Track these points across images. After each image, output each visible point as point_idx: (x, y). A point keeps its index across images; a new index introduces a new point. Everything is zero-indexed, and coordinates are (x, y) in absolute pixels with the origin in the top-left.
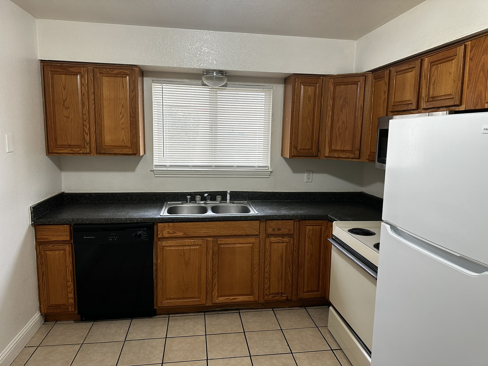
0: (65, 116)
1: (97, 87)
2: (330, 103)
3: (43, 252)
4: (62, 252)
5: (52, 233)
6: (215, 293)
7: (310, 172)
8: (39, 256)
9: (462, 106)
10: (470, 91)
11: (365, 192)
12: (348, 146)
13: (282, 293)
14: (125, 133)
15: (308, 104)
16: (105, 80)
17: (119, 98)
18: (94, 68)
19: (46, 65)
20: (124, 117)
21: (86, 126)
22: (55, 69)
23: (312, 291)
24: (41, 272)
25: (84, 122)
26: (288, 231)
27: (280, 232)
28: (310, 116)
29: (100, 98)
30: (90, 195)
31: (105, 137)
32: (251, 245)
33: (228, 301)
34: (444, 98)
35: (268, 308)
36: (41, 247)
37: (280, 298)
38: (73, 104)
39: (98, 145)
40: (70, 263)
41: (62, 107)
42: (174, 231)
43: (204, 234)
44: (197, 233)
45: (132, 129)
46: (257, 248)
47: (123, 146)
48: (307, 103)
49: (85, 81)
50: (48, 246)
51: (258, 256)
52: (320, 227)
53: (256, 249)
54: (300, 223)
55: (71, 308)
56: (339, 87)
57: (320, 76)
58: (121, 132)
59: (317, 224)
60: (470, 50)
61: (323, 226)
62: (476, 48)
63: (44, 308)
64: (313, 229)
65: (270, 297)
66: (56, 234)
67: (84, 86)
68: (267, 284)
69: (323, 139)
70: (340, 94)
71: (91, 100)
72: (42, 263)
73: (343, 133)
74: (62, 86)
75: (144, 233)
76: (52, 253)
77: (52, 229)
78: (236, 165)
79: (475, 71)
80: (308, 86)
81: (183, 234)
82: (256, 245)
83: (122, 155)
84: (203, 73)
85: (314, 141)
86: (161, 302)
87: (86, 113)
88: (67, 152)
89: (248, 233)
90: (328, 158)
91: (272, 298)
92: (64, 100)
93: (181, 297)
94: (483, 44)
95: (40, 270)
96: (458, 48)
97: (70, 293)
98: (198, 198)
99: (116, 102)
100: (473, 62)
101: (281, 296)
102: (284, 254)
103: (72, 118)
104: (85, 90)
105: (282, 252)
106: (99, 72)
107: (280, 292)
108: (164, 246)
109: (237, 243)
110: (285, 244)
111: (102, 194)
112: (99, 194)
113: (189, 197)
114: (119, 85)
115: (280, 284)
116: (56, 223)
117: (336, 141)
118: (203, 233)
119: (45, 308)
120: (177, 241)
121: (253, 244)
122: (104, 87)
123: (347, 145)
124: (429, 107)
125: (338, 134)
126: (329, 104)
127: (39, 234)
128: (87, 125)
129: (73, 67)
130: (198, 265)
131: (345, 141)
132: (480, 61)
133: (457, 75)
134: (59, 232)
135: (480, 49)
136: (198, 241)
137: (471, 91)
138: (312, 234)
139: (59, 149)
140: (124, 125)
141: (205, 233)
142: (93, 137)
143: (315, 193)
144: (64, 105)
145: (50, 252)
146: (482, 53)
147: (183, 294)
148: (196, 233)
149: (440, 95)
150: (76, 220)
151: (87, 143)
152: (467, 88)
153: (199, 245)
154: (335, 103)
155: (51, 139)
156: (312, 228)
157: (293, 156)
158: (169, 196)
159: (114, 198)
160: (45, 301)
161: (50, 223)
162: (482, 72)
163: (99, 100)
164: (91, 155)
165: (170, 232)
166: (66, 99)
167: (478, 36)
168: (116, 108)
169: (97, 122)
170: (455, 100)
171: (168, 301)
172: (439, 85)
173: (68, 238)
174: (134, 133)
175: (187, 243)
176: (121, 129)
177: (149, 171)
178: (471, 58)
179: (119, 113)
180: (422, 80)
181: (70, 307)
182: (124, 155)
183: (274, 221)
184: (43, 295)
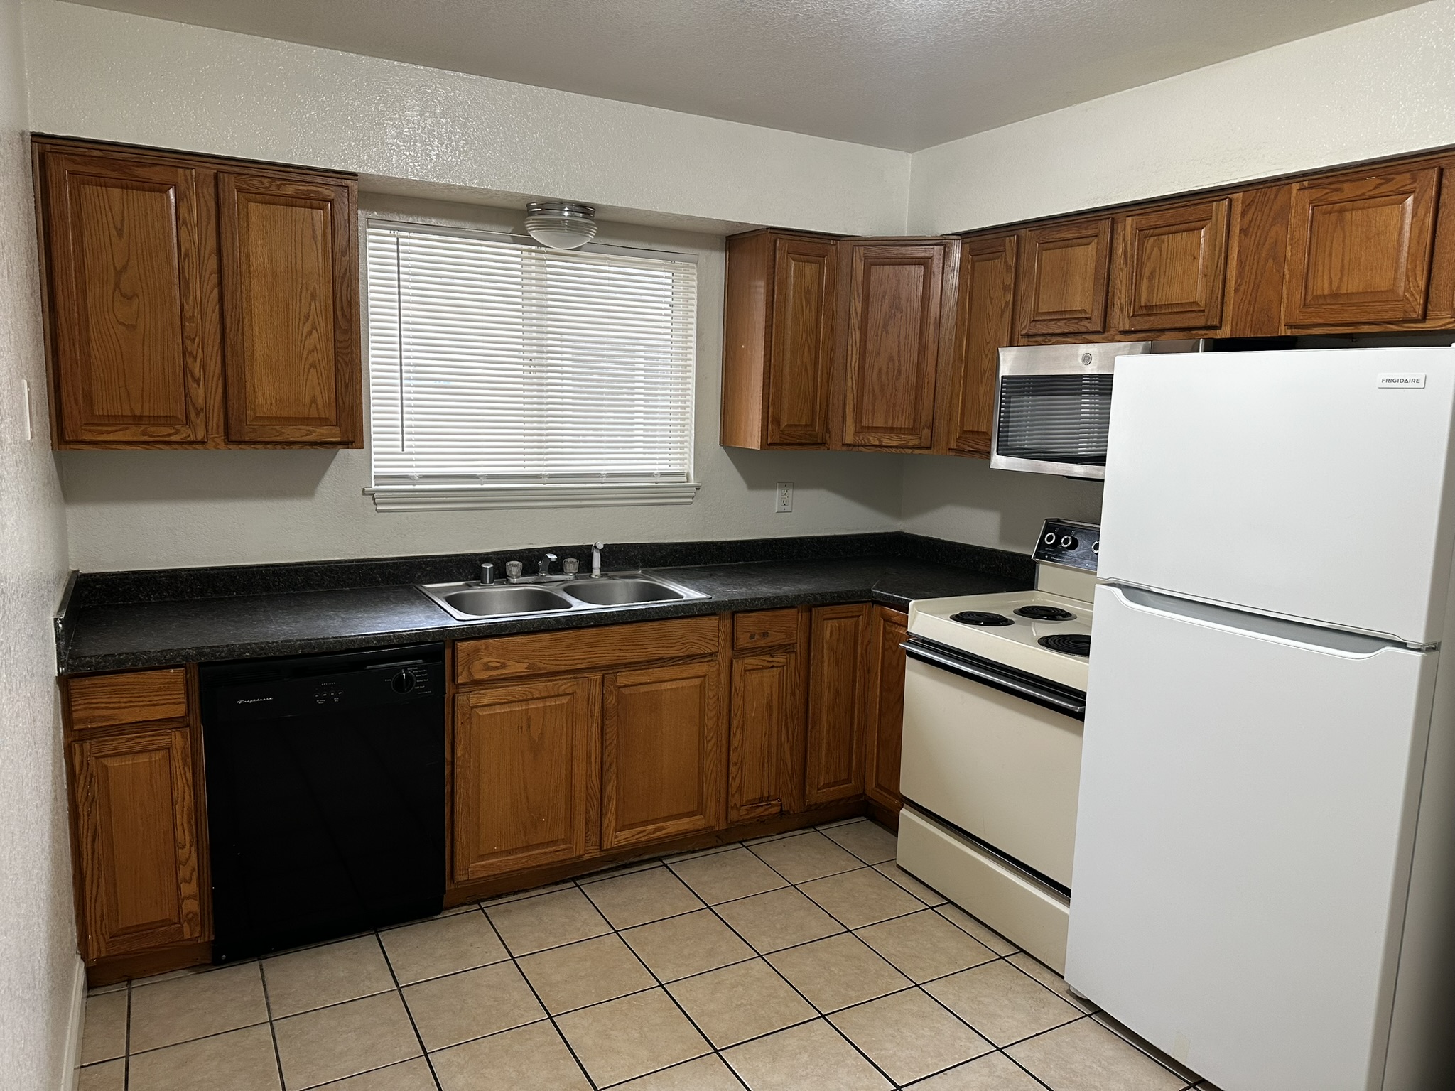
0: (121, 323)
1: (229, 235)
2: (856, 309)
3: (93, 761)
4: (160, 757)
5: (125, 700)
6: (610, 821)
7: (787, 484)
8: (82, 778)
9: (1223, 328)
10: (1244, 299)
11: (907, 531)
12: (904, 417)
13: (768, 797)
14: (318, 378)
15: (804, 308)
16: (257, 212)
17: (302, 272)
18: (221, 174)
19: (51, 152)
20: (317, 331)
21: (195, 353)
22: (85, 168)
23: (836, 783)
24: (88, 828)
25: (188, 342)
26: (784, 637)
27: (769, 639)
28: (809, 341)
29: (239, 269)
30: (173, 575)
31: (257, 389)
32: (697, 682)
33: (643, 839)
34: (1178, 310)
35: (730, 844)
36: (87, 746)
37: (765, 810)
38: (149, 283)
39: (232, 414)
40: (186, 788)
41: (110, 292)
42: (502, 661)
43: (582, 663)
44: (565, 660)
45: (342, 366)
46: (712, 688)
47: (313, 418)
48: (802, 307)
49: (190, 212)
50: (113, 740)
51: (715, 708)
52: (854, 620)
53: (710, 693)
54: (811, 614)
55: (190, 927)
56: (879, 268)
57: (830, 237)
58: (308, 375)
59: (849, 614)
60: (1242, 212)
61: (861, 617)
62: (1256, 210)
63: (98, 943)
64: (839, 628)
65: (743, 811)
66: (139, 702)
67: (187, 228)
68: (737, 779)
69: (838, 400)
70: (883, 286)
71: (208, 273)
72: (90, 799)
73: (890, 386)
74: (111, 225)
75: (421, 673)
76: (127, 763)
77: (127, 687)
78: (606, 472)
79: (1254, 257)
80: (805, 262)
81: (526, 668)
82: (711, 680)
83: (307, 447)
84: (526, 208)
85: (818, 404)
86: (465, 869)
87: (196, 314)
88: (131, 439)
89: (693, 649)
90: (851, 448)
91: (748, 814)
92: (118, 269)
93: (521, 846)
94: (1273, 203)
95: (86, 821)
96: (1215, 203)
97: (187, 882)
98: (514, 568)
99: (292, 283)
100: (1249, 236)
101: (766, 805)
102: (775, 696)
103: (148, 326)
104: (192, 240)
105: (772, 692)
106: (236, 186)
107: (766, 794)
108: (472, 708)
109: (665, 679)
110: (776, 671)
111: (212, 572)
112: (202, 572)
113: (488, 566)
114: (303, 230)
115: (766, 774)
116: (143, 664)
117: (874, 405)
118: (579, 659)
119: (102, 942)
120: (509, 688)
121: (702, 679)
122: (252, 234)
123: (902, 415)
124: (1139, 328)
125: (876, 388)
126: (852, 310)
127: (79, 705)
128: (197, 350)
129: (150, 167)
130: (565, 749)
131: (894, 405)
132: (1266, 238)
133: (1214, 262)
134: (151, 694)
135: (1266, 212)
136: (565, 684)
137: (1246, 298)
138: (838, 640)
139: (101, 430)
140: (316, 355)
141: (585, 659)
142: (213, 390)
143: (801, 539)
144: (117, 286)
145: (118, 759)
146: (1272, 222)
147: (525, 836)
148: (561, 663)
149: (1169, 303)
150: (209, 650)
151: (196, 409)
152: (1235, 292)
153: (568, 694)
154: (870, 309)
155: (73, 397)
156: (837, 625)
157: (771, 444)
158: (424, 566)
159: (253, 580)
160: (102, 919)
161: (123, 667)
162: (1270, 260)
163: (237, 274)
164: (207, 447)
165: (490, 664)
166: (125, 268)
167: (1261, 185)
168: (291, 301)
169: (229, 344)
170: (1208, 316)
171: (483, 863)
172: (1166, 280)
173: (180, 710)
174: (347, 379)
175: (537, 692)
176: (307, 366)
177: (358, 496)
178: (1245, 229)
179: (302, 318)
180: (1116, 267)
181: (185, 924)
182: (314, 445)
183: (752, 614)
184: (96, 900)
